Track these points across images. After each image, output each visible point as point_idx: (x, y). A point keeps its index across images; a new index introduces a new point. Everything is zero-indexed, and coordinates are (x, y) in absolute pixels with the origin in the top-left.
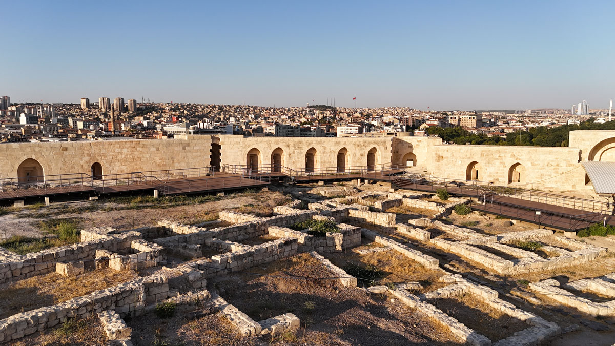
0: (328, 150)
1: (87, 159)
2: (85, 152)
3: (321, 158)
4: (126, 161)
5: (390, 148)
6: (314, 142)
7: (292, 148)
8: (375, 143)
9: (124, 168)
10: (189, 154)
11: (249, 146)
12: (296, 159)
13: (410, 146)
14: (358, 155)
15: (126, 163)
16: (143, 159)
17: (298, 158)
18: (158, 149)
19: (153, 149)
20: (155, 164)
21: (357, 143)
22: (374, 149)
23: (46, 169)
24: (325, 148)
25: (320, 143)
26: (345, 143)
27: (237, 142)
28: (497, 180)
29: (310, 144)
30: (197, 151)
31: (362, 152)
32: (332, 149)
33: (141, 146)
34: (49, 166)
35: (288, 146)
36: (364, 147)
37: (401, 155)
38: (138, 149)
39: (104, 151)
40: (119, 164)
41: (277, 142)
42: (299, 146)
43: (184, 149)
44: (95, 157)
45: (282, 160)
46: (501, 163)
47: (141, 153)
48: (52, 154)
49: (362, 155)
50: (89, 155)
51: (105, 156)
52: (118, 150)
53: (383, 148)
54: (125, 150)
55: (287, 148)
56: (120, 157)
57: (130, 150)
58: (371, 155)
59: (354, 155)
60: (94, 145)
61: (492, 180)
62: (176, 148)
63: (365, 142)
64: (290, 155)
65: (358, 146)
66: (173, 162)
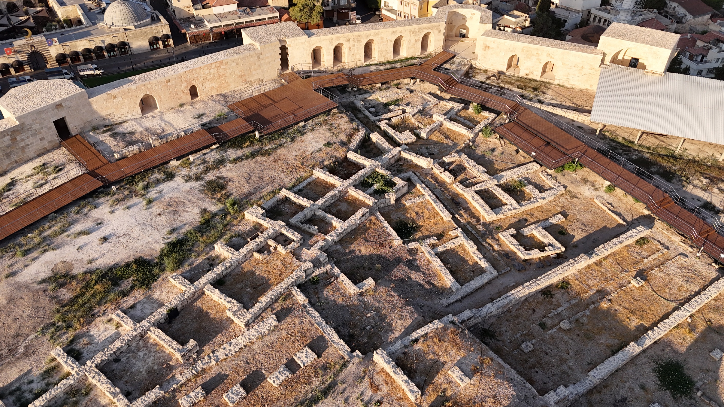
0: (385, 40)
1: (185, 84)
2: (183, 80)
3: (379, 48)
4: (214, 79)
5: (443, 31)
6: (372, 34)
7: (352, 42)
8: (429, 28)
9: (213, 85)
10: (262, 62)
11: (313, 45)
12: (356, 51)
13: (464, 18)
14: (413, 41)
15: (215, 81)
16: (227, 75)
17: (358, 51)
18: (238, 64)
19: (234, 64)
20: (236, 77)
21: (413, 30)
22: (429, 33)
23: (158, 100)
24: (382, 38)
25: (378, 34)
26: (401, 32)
27: (303, 43)
28: (532, 73)
29: (368, 36)
30: (269, 57)
31: (417, 38)
32: (389, 38)
33: (224, 64)
34: (160, 97)
35: (348, 40)
36: (419, 33)
37: (454, 26)
38: (222, 67)
39: (196, 75)
40: (210, 82)
41: (338, 39)
42: (358, 40)
43: (258, 58)
44: (190, 81)
45: (342, 51)
46: (537, 59)
47: (225, 70)
48: (160, 87)
49: (416, 41)
50: (186, 81)
51: (198, 79)
52: (207, 72)
53: (436, 32)
54: (212, 71)
55: (347, 43)
56: (209, 77)
57: (216, 70)
58: (425, 40)
59: (409, 41)
60: (188, 73)
61: (527, 72)
62: (252, 59)
63: (420, 28)
64: (350, 48)
65: (413, 32)
66: (251, 71)
